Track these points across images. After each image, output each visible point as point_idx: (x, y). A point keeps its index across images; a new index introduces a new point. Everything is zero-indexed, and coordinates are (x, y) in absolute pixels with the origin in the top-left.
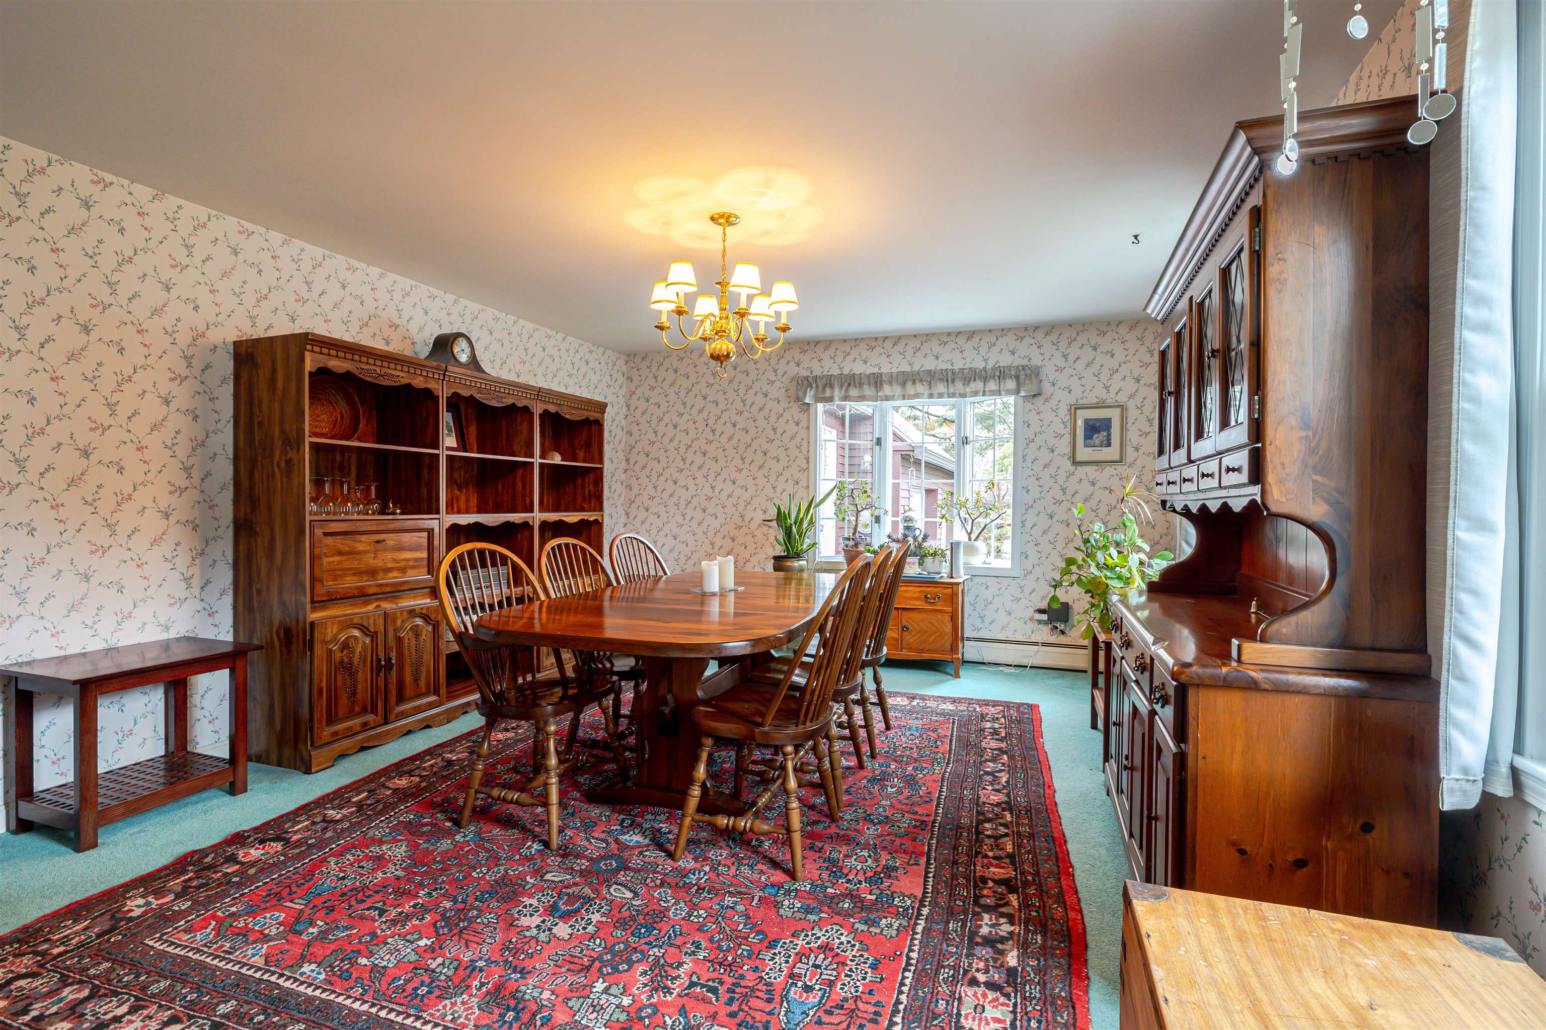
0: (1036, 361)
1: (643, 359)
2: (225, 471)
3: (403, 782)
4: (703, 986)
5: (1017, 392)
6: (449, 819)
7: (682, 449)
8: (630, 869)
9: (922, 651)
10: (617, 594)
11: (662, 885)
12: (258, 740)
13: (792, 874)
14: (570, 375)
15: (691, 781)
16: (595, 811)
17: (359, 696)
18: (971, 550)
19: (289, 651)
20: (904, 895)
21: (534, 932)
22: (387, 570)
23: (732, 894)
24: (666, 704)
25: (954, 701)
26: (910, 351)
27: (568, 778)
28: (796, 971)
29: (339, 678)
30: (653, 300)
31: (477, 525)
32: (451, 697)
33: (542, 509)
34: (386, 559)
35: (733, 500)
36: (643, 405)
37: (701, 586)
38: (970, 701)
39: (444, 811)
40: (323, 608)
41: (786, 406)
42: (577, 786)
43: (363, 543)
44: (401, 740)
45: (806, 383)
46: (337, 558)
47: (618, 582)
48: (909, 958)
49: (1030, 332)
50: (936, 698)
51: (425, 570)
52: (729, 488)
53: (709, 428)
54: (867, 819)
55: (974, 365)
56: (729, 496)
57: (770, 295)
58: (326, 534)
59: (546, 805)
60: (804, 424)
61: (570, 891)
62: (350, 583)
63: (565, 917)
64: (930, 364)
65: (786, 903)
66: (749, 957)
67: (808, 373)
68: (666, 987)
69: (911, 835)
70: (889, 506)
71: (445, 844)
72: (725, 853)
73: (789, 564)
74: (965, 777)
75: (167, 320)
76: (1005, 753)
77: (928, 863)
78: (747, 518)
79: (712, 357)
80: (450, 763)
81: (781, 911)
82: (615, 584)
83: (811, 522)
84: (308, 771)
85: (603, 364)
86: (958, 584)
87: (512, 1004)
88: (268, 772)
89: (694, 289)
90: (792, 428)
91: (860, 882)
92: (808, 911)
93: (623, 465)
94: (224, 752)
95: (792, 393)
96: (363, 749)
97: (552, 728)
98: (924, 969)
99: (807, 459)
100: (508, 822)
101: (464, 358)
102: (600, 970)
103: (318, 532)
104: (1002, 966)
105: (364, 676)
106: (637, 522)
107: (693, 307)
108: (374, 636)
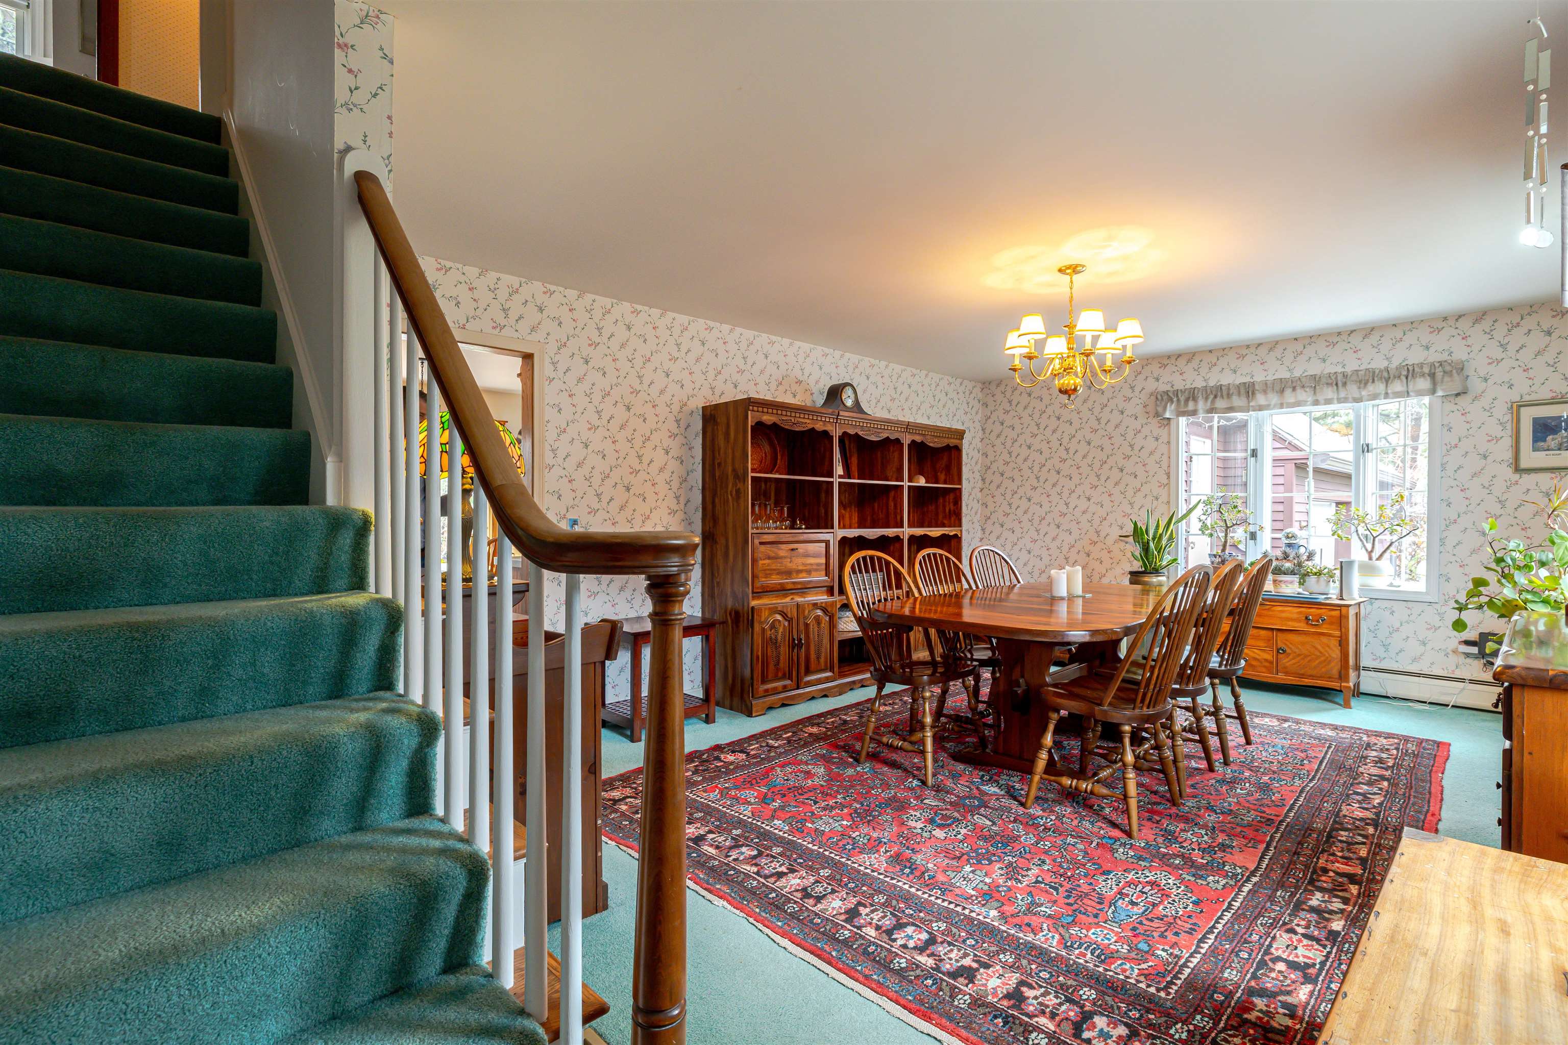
0: (1460, 354)
1: (998, 385)
2: (697, 498)
3: (815, 730)
4: (1046, 884)
5: (1433, 391)
6: (852, 757)
7: (1036, 468)
8: (988, 807)
9: (1302, 676)
10: (977, 595)
11: (1015, 821)
12: (718, 691)
13: (1129, 834)
14: (932, 407)
15: (1040, 747)
16: (960, 767)
17: (781, 665)
18: (1368, 569)
19: (738, 627)
20: (1235, 865)
21: (920, 831)
22: (799, 572)
23: (1072, 836)
24: (1019, 686)
25: (1335, 728)
26: (1289, 356)
27: (938, 740)
28: (1124, 891)
29: (769, 649)
30: (1007, 347)
31: (860, 537)
32: (842, 675)
33: (910, 526)
34: (797, 563)
35: (1088, 516)
36: (997, 428)
37: (1051, 591)
38: (1356, 730)
39: (846, 751)
40: (759, 598)
41: (1145, 421)
42: (944, 749)
43: (783, 550)
44: (808, 703)
45: (1167, 397)
46: (767, 561)
47: (977, 587)
48: (1230, 904)
49: (1451, 322)
50: (1311, 723)
51: (824, 573)
52: (1083, 504)
53: (1063, 447)
54: (1210, 809)
55: (1373, 366)
56: (1084, 513)
57: (1115, 330)
58: (761, 543)
59: (923, 753)
60: (1164, 439)
61: (944, 813)
62: (775, 580)
63: (941, 827)
64: (1316, 368)
65: (1121, 850)
66: (1085, 876)
67: (1168, 388)
68: (1017, 879)
69: (1254, 827)
70: (1266, 520)
71: (850, 772)
72: (1069, 810)
73: (1146, 579)
74: (1330, 793)
75: (667, 397)
76: (1387, 780)
77: (1267, 849)
78: (1103, 534)
79: (1061, 391)
80: (845, 722)
81: (1116, 855)
82: (974, 588)
83: (1171, 538)
84: (750, 715)
85: (961, 393)
86: (1348, 606)
87: (908, 865)
88: (725, 713)
89: (1044, 336)
90: (1151, 444)
91: (1193, 850)
92: (1140, 858)
93: (980, 484)
94: (699, 694)
95: (1151, 408)
96: (784, 705)
97: (928, 694)
98: (1243, 914)
99: (1168, 475)
100: (894, 765)
101: (849, 403)
102: (968, 860)
103: (757, 541)
104: (1325, 927)
105: (784, 650)
106: (993, 537)
107: (1042, 352)
108: (790, 621)
